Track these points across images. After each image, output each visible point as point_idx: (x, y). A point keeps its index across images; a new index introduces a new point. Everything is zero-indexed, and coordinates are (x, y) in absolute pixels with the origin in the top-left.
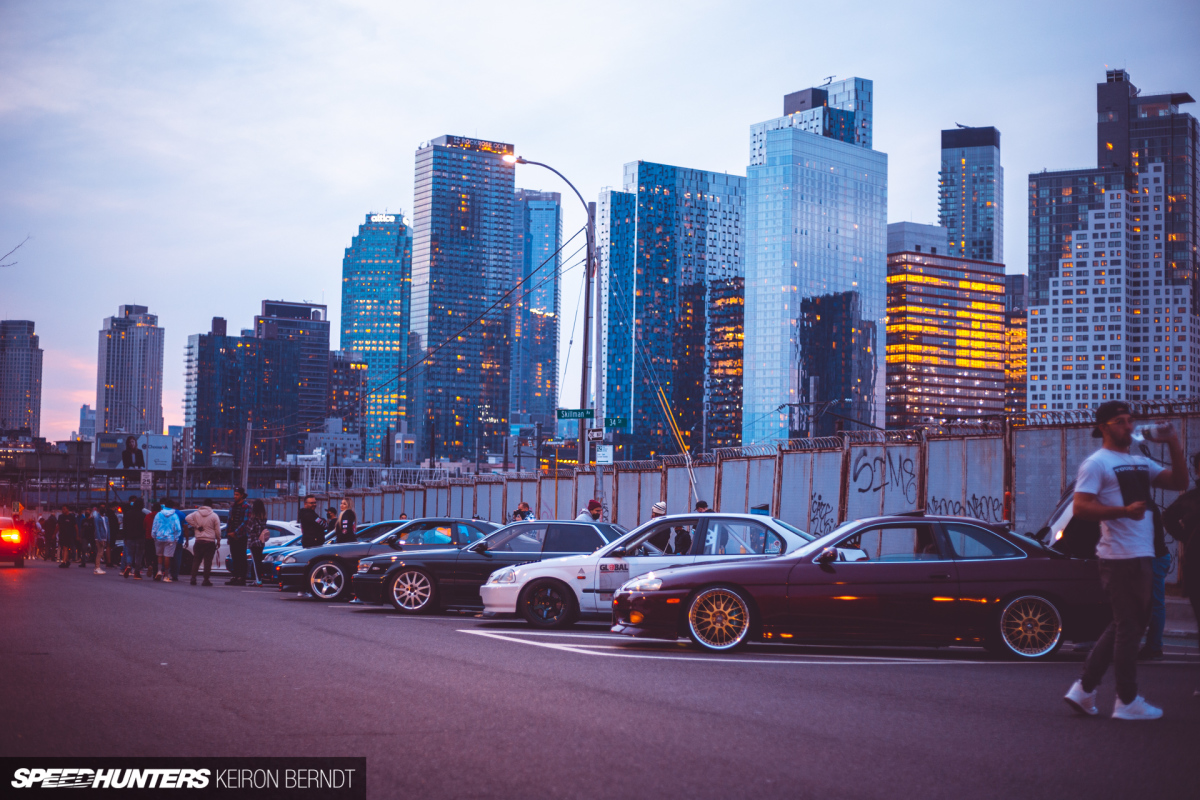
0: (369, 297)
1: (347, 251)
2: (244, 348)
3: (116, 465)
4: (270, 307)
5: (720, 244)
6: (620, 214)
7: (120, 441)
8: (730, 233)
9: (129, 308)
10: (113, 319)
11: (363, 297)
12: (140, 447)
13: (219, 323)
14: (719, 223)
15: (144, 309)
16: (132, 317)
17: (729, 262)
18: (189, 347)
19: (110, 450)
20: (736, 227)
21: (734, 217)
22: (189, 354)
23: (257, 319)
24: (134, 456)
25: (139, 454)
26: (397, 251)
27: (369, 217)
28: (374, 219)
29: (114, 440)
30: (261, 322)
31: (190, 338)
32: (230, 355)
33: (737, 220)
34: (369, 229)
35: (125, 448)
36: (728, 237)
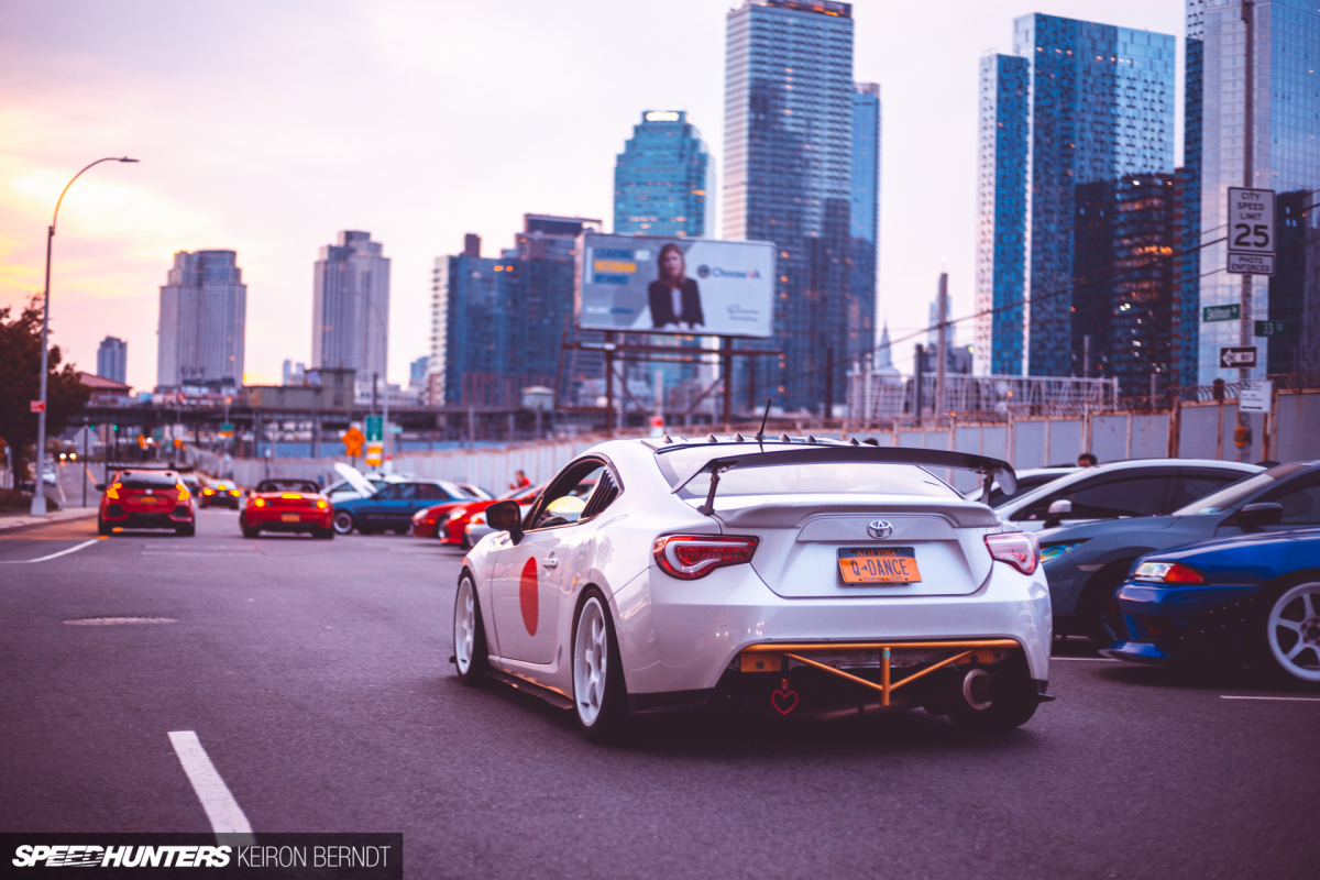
0: (646, 214)
1: (620, 158)
2: (504, 274)
3: (631, 321)
4: (533, 223)
5: (1139, 124)
6: (1008, 85)
7: (642, 255)
8: (1152, 110)
9: (349, 235)
10: (331, 249)
11: (638, 214)
12: (691, 273)
13: (473, 241)
14: (1138, 96)
15: (366, 235)
16: (353, 244)
17: (1152, 148)
18: (436, 271)
19: (619, 279)
20: (1161, 102)
21: (1158, 88)
22: (436, 280)
23: (519, 237)
24: (676, 295)
25: (691, 291)
26: (681, 156)
27: (645, 114)
28: (651, 118)
29: (627, 255)
30: (523, 241)
31: (437, 260)
32: (487, 280)
33: (1162, 93)
34: (645, 129)
35: (654, 275)
36: (1150, 115)
